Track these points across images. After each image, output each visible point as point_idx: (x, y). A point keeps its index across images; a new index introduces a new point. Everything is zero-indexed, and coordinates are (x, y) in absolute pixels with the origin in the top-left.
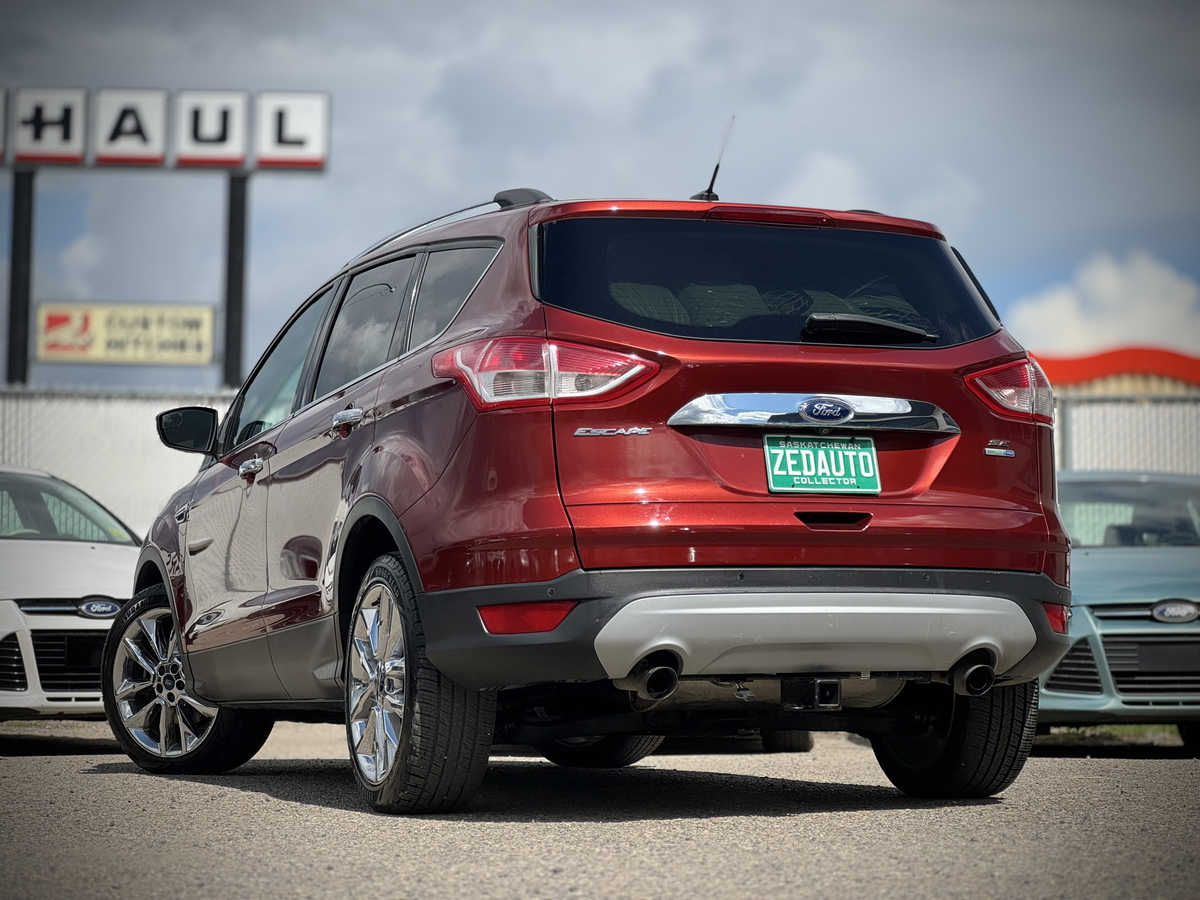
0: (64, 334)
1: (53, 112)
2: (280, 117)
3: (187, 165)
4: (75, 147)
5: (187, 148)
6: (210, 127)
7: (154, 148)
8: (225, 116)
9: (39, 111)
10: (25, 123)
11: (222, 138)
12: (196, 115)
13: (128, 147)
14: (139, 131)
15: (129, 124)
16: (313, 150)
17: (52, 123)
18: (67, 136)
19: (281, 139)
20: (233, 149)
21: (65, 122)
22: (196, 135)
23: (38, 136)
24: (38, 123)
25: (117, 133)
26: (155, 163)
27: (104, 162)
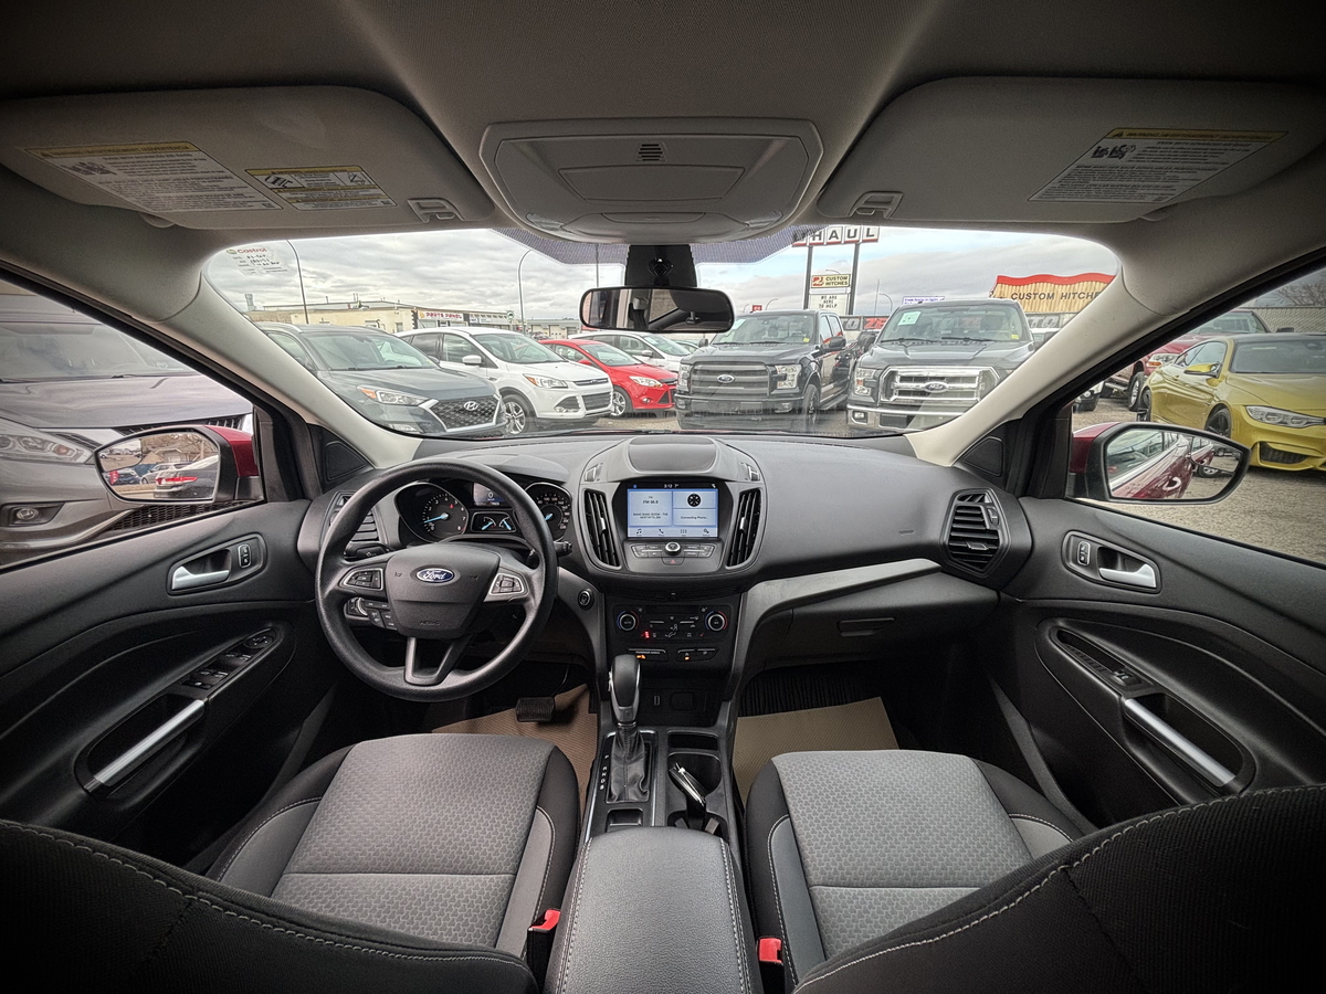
0: (817, 282)
3: (846, 243)
4: (822, 241)
5: (847, 239)
6: (852, 234)
7: (839, 240)
8: (856, 231)
11: (855, 235)
12: (849, 231)
13: (834, 240)
14: (836, 236)
15: (834, 234)
16: (875, 237)
17: (818, 236)
18: (821, 238)
19: (868, 235)
20: (856, 238)
21: (820, 235)
22: (849, 237)
23: (814, 239)
24: (814, 236)
25: (831, 236)
26: (839, 243)
27: (828, 244)
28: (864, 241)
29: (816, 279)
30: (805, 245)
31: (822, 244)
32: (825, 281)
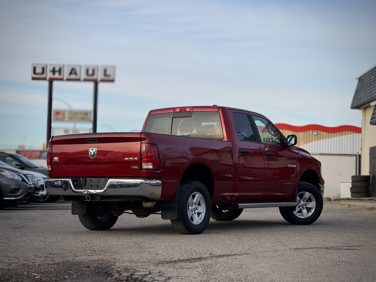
1: (57, 69)
2: (105, 71)
3: (85, 80)
4: (61, 77)
5: (85, 77)
6: (90, 72)
7: (78, 77)
8: (94, 71)
9: (54, 68)
10: (51, 71)
11: (93, 74)
12: (87, 70)
13: (73, 76)
14: (75, 73)
15: (73, 72)
16: (111, 78)
17: (57, 71)
18: (60, 74)
19: (105, 75)
20: (94, 77)
21: (60, 71)
22: (87, 74)
23: (54, 74)
24: (54, 71)
25: (71, 73)
26: (78, 80)
27: (68, 80)
28: (102, 81)
29: (58, 113)
30: (45, 79)
31: (62, 79)
32: (67, 115)
